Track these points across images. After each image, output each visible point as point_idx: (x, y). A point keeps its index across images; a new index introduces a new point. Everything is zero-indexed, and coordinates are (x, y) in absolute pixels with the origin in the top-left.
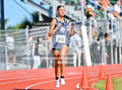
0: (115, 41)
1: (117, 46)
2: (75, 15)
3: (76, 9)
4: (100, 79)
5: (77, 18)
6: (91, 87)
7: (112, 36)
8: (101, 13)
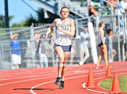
0: (122, 37)
1: (124, 42)
2: (81, 12)
3: (81, 5)
4: (106, 77)
5: (83, 14)
6: (97, 86)
7: (119, 32)
8: (108, 9)
